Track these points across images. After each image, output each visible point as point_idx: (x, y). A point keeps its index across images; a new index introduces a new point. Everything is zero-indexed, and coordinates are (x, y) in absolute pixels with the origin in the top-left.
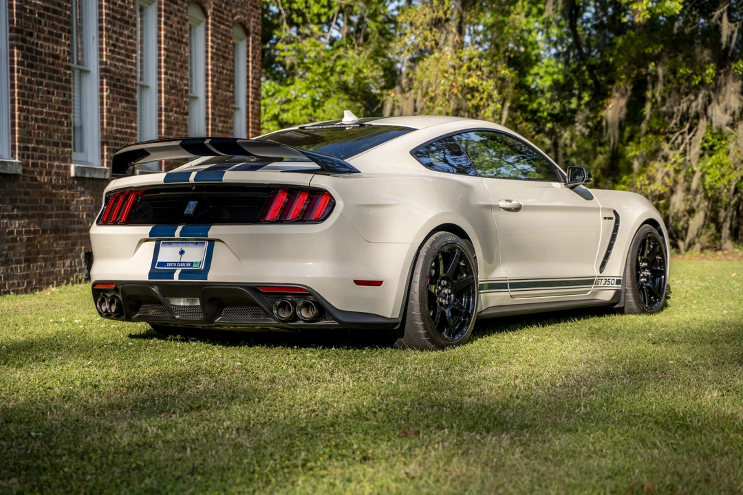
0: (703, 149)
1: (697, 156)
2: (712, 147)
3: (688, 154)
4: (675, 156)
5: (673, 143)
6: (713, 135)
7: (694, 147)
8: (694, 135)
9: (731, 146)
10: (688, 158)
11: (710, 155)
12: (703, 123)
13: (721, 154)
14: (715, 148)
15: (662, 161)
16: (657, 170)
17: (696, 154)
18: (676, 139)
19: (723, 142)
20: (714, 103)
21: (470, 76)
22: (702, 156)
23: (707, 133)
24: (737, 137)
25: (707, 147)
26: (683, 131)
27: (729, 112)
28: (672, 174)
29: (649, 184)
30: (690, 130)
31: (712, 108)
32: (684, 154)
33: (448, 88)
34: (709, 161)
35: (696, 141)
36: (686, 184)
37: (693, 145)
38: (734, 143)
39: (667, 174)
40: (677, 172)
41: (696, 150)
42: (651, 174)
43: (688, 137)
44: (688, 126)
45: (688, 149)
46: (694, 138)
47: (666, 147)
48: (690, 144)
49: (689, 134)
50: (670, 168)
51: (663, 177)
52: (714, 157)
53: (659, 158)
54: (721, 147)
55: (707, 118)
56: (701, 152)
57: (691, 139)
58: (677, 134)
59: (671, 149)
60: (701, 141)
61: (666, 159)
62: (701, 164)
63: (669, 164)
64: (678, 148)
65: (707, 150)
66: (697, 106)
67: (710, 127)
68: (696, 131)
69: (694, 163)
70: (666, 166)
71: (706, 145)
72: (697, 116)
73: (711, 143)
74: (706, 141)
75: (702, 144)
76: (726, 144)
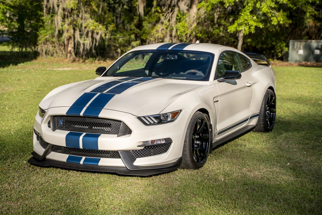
0: (177, 19)
2: (180, 19)
3: (171, 21)
5: (165, 16)
6: (180, 14)
7: (173, 19)
8: (173, 14)
9: (187, 19)
10: (171, 23)
11: (179, 22)
12: (176, 9)
13: (183, 22)
14: (182, 19)
16: (159, 28)
17: (174, 21)
18: (166, 15)
20: (181, 1)
22: (176, 22)
23: (178, 13)
24: (189, 15)
27: (186, 4)
28: (165, 29)
29: (156, 33)
30: (171, 11)
31: (180, 3)
32: (169, 21)
34: (179, 25)
35: (174, 16)
36: (170, 34)
37: (173, 18)
38: (188, 17)
39: (163, 29)
40: (167, 28)
41: (174, 19)
42: (157, 29)
44: (170, 10)
45: (171, 19)
46: (173, 15)
47: (162, 18)
48: (172, 17)
49: (171, 13)
50: (164, 27)
51: (161, 31)
52: (181, 23)
53: (160, 23)
54: (184, 19)
55: (179, 7)
56: (176, 20)
57: (172, 15)
58: (166, 13)
59: (164, 19)
61: (162, 23)
62: (176, 26)
63: (164, 25)
64: (167, 19)
66: (174, 2)
67: (179, 10)
68: (174, 11)
69: (173, 25)
70: (163, 26)
71: (178, 18)
72: (174, 6)
73: (180, 17)
74: (178, 16)
75: (176, 17)
76: (185, 18)
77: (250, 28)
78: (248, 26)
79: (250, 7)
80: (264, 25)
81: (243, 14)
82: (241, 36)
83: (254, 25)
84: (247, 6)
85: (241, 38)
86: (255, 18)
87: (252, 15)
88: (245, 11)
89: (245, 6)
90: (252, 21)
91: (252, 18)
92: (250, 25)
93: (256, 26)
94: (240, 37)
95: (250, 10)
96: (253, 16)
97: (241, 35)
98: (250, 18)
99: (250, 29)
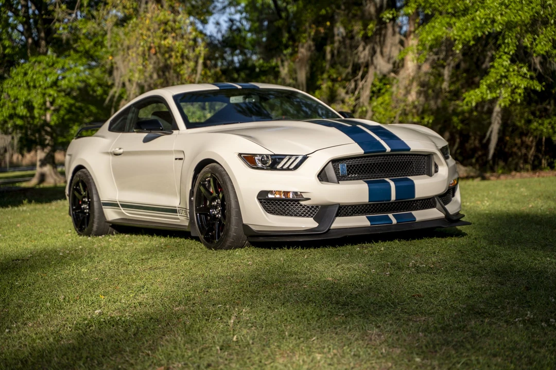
0: (373, 92)
1: (368, 98)
2: (380, 90)
3: (361, 97)
4: (350, 100)
5: (348, 88)
6: (381, 81)
7: (366, 91)
8: (366, 81)
9: (394, 89)
10: (361, 100)
11: (378, 97)
12: (371, 71)
13: (387, 97)
14: (383, 91)
15: (341, 103)
17: (367, 96)
18: (350, 85)
19: (388, 86)
20: (378, 54)
21: (165, 38)
22: (371, 98)
23: (374, 79)
24: (398, 80)
25: (376, 91)
26: (356, 78)
27: (392, 61)
30: (362, 78)
31: (377, 58)
32: (358, 99)
33: (146, 49)
34: (377, 102)
35: (367, 86)
37: (364, 89)
38: (396, 86)
41: (367, 93)
43: (360, 84)
44: (360, 73)
45: (362, 93)
46: (365, 84)
47: (342, 92)
49: (362, 80)
52: (380, 100)
53: (338, 101)
54: (387, 91)
55: (376, 68)
56: (371, 94)
57: (363, 85)
58: (351, 81)
59: (347, 93)
60: (370, 86)
61: (343, 102)
62: (371, 104)
63: (345, 106)
64: (353, 93)
65: (376, 93)
66: (365, 56)
67: (375, 75)
68: (367, 78)
69: (366, 104)
70: (343, 108)
71: (374, 89)
72: (367, 65)
73: (378, 87)
74: (373, 85)
75: (371, 88)
76: (391, 87)
77: (513, 92)
78: (509, 90)
79: (511, 47)
80: (544, 86)
81: (496, 64)
82: (498, 112)
83: (523, 87)
84: (503, 46)
85: (497, 115)
86: (525, 70)
87: (517, 65)
88: (500, 57)
89: (500, 46)
90: (517, 77)
91: (518, 72)
92: (514, 86)
93: (525, 89)
94: (495, 114)
95: (511, 53)
96: (521, 67)
97: (497, 109)
98: (514, 71)
99: (513, 95)
